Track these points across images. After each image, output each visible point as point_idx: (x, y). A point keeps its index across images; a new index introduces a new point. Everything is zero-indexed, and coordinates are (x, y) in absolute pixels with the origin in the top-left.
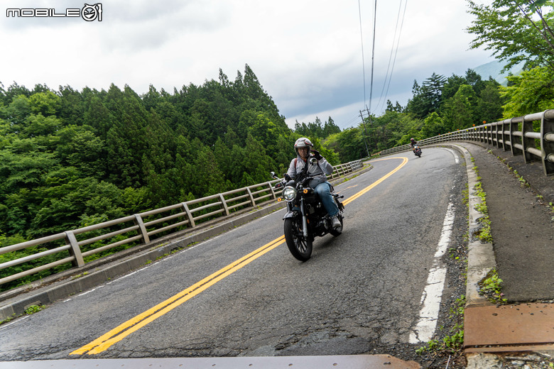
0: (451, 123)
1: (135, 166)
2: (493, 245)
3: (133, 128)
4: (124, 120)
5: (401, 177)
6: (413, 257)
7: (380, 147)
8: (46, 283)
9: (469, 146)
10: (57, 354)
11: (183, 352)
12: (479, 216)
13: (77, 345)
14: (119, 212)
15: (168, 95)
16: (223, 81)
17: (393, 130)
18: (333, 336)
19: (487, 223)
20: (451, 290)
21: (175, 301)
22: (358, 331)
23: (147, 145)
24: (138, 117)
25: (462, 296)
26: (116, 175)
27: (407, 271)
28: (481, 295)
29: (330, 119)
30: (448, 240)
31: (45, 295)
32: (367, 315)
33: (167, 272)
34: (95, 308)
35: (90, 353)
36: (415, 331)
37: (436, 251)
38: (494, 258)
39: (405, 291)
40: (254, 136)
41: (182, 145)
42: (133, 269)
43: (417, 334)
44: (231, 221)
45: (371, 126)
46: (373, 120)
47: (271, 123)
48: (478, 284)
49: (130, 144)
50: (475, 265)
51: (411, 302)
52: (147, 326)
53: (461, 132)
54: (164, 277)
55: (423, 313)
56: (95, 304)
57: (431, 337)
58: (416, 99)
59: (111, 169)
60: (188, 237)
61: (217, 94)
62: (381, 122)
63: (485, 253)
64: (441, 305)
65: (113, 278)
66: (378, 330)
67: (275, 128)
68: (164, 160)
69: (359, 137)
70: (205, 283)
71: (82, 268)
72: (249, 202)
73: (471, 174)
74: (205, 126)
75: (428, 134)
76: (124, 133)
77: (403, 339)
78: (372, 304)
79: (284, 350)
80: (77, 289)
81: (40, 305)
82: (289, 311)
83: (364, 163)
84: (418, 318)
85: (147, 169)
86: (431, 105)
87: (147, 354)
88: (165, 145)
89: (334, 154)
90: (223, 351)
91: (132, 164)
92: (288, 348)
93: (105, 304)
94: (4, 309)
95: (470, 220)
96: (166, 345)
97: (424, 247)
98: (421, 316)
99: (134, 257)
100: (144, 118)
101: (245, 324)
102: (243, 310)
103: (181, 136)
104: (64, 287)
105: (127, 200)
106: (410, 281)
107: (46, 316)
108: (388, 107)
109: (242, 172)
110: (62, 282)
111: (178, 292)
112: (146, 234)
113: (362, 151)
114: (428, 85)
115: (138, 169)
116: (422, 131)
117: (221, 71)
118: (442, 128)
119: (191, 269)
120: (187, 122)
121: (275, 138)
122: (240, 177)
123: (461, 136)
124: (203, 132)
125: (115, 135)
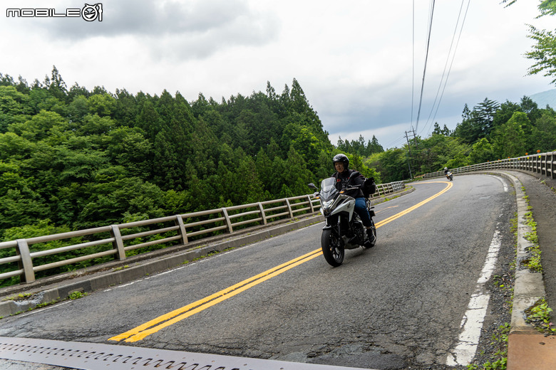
0: (502, 151)
1: (179, 170)
2: (543, 275)
3: (180, 134)
4: (172, 125)
5: (445, 201)
6: (454, 281)
7: (424, 170)
8: (90, 272)
9: (520, 175)
10: (96, 338)
11: (215, 350)
12: (528, 245)
13: (116, 331)
14: (159, 213)
15: (216, 104)
16: (270, 94)
17: (439, 153)
18: (368, 350)
19: (537, 252)
20: (494, 317)
21: (209, 301)
22: (392, 348)
23: (192, 151)
24: (186, 123)
25: (506, 324)
26: (160, 177)
27: (447, 294)
28: (527, 323)
29: (374, 138)
30: (493, 267)
31: (88, 283)
32: (402, 333)
33: (203, 273)
34: (133, 300)
35: (127, 341)
36: (453, 354)
37: (479, 277)
38: (543, 288)
39: (445, 314)
40: (296, 149)
41: (226, 153)
42: (170, 267)
43: (455, 357)
44: (268, 230)
45: (416, 148)
46: (418, 142)
47: (314, 138)
48: (525, 311)
49: (176, 148)
50: (522, 292)
51: (450, 325)
52: (182, 321)
53: (512, 161)
54: (200, 278)
55: (463, 336)
56: (133, 296)
57: (470, 361)
58: (465, 124)
59: (156, 171)
60: (224, 241)
61: (264, 106)
62: (427, 144)
63: (534, 282)
64: (483, 330)
65: (151, 274)
66: (413, 349)
67: (317, 143)
68: (207, 167)
69: (403, 158)
70: (239, 287)
71: (123, 262)
72: (287, 213)
73: (521, 203)
74: (249, 136)
75: (476, 160)
76: (172, 138)
77: (440, 360)
78: (409, 323)
79: (316, 358)
80: (118, 280)
81: (83, 292)
82: (322, 322)
83: (406, 185)
84: (457, 341)
85: (190, 174)
86: (480, 131)
87: (181, 347)
88: (209, 152)
89: (375, 173)
90: (255, 352)
91: (176, 167)
92: (321, 357)
93: (143, 297)
94: (50, 292)
95: (518, 249)
96: (199, 341)
97: (467, 272)
98: (460, 340)
99: (173, 256)
100: (192, 124)
101: (278, 330)
102: (276, 316)
103: (225, 144)
104: (106, 277)
105: (168, 202)
106: (450, 304)
107: (87, 303)
108: (435, 130)
109: (281, 183)
110: (104, 272)
111: (213, 292)
112: (185, 235)
113: (404, 172)
114: (479, 110)
115: (181, 173)
116: (469, 157)
117: (269, 83)
118: (491, 155)
119: (226, 272)
120: (232, 131)
121: (317, 153)
122: (279, 189)
123: (512, 164)
124: (247, 142)
125: (163, 139)
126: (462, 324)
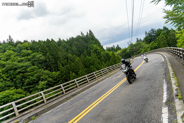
0: (159, 45)
1: (55, 64)
2: (183, 101)
3: (54, 52)
4: (51, 50)
6: (156, 102)
7: (135, 54)
8: (36, 109)
12: (176, 88)
14: (51, 80)
15: (65, 41)
16: (82, 36)
17: (140, 48)
19: (179, 91)
20: (171, 116)
21: (79, 117)
23: (59, 58)
24: (56, 49)
25: (175, 119)
26: (50, 68)
28: (183, 122)
29: (118, 45)
30: (166, 96)
31: (37, 113)
33: (73, 105)
34: (53, 118)
37: (163, 100)
39: (155, 116)
40: (93, 53)
41: (70, 57)
42: (61, 103)
44: (90, 84)
45: (132, 47)
46: (132, 45)
47: (98, 48)
48: (181, 117)
49: (54, 58)
50: (179, 109)
51: (158, 120)
54: (73, 107)
58: (146, 37)
59: (48, 66)
60: (77, 91)
61: (81, 40)
62: (135, 45)
63: (181, 104)
64: (168, 122)
65: (56, 107)
67: (100, 50)
68: (65, 62)
69: (128, 51)
70: (87, 110)
71: (46, 103)
72: (95, 77)
74: (77, 50)
75: (152, 49)
76: (52, 54)
80: (46, 111)
81: (35, 117)
85: (59, 65)
86: (152, 39)
88: (65, 57)
89: (120, 57)
91: (54, 64)
93: (56, 117)
94: (25, 119)
95: (173, 89)
97: (159, 98)
99: (61, 99)
100: (58, 49)
103: (70, 54)
104: (42, 110)
105: (53, 76)
106: (156, 112)
107: (38, 121)
108: (137, 40)
109: (90, 65)
110: (41, 108)
111: (79, 113)
112: (64, 91)
113: (129, 55)
114: (150, 32)
115: (56, 66)
116: (149, 48)
117: (81, 32)
118: (156, 46)
119: (81, 104)
120: (71, 49)
121: (100, 53)
122: (89, 67)
123: (163, 50)
124: (76, 52)
125: (49, 55)
126: (162, 120)
